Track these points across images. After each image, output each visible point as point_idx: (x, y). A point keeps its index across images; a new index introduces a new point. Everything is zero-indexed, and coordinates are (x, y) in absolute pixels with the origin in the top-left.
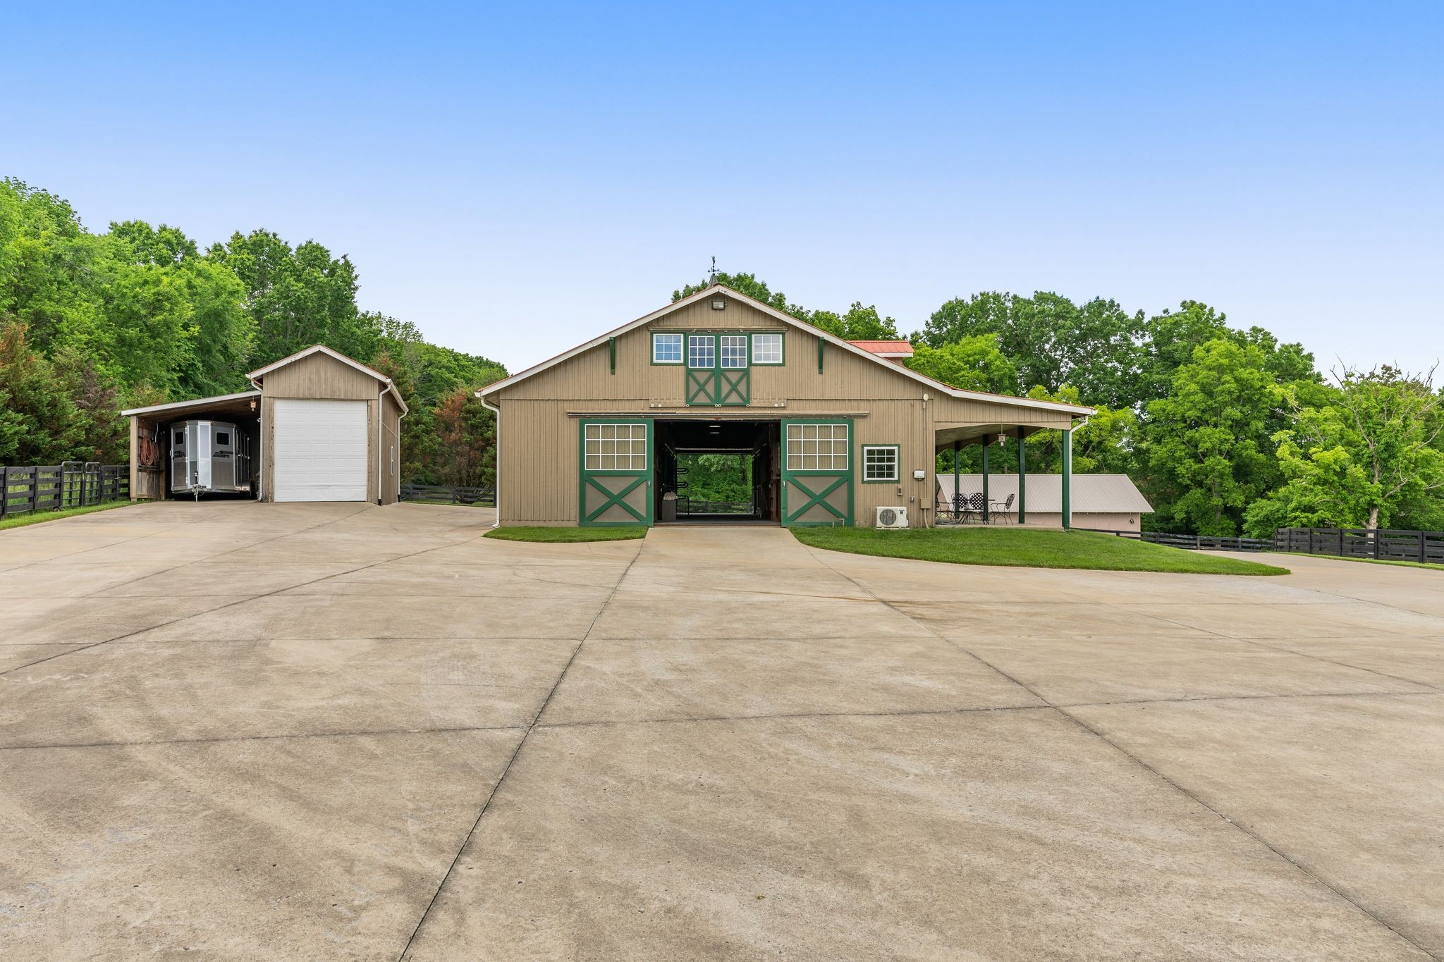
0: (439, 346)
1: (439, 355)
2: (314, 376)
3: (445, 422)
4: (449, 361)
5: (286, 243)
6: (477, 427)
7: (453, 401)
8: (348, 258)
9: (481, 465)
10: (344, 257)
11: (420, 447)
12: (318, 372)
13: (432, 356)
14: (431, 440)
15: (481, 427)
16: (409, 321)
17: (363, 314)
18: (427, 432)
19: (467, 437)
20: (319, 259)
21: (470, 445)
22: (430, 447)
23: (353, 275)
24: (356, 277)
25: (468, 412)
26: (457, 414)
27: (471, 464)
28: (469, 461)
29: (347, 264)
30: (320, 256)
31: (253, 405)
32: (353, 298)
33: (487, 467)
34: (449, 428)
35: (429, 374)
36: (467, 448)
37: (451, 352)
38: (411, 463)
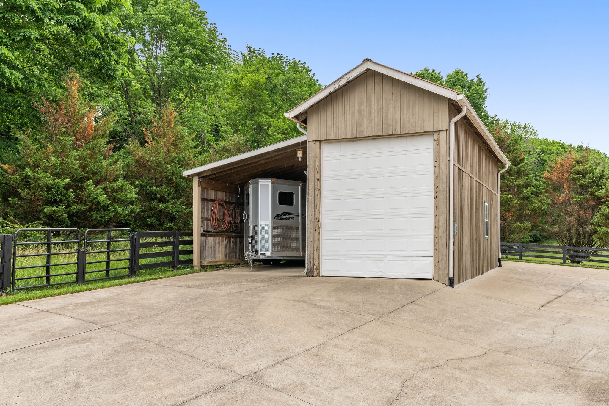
0: (550, 139)
1: (549, 145)
2: (364, 107)
3: (554, 184)
4: (557, 149)
5: (439, 73)
6: (588, 187)
7: (562, 165)
8: (480, 76)
9: (593, 224)
10: (478, 76)
11: (530, 208)
12: (369, 101)
13: (544, 146)
14: (540, 201)
15: (591, 187)
16: (527, 123)
17: (492, 118)
18: (537, 194)
19: (576, 198)
20: (460, 80)
21: (580, 204)
22: (539, 207)
23: (484, 89)
24: (486, 90)
25: (578, 173)
26: (566, 176)
27: (582, 223)
28: (579, 220)
29: (480, 82)
30: (460, 77)
31: (300, 154)
32: (483, 104)
33: (599, 225)
34: (558, 188)
35: (542, 159)
36: (577, 208)
37: (559, 143)
38: (521, 223)
